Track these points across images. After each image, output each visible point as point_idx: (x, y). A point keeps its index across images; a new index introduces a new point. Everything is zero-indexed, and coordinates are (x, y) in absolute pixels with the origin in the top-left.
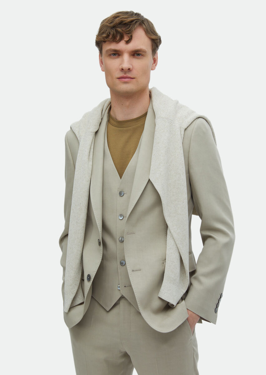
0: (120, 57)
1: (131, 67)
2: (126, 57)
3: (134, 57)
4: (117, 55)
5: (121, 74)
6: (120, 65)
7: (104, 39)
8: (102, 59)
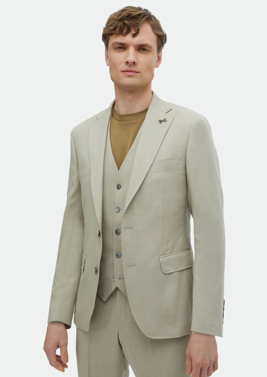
0: (126, 50)
1: (136, 60)
2: (131, 50)
3: (139, 52)
4: (123, 48)
5: (126, 68)
6: (126, 58)
7: (111, 32)
8: (107, 54)
